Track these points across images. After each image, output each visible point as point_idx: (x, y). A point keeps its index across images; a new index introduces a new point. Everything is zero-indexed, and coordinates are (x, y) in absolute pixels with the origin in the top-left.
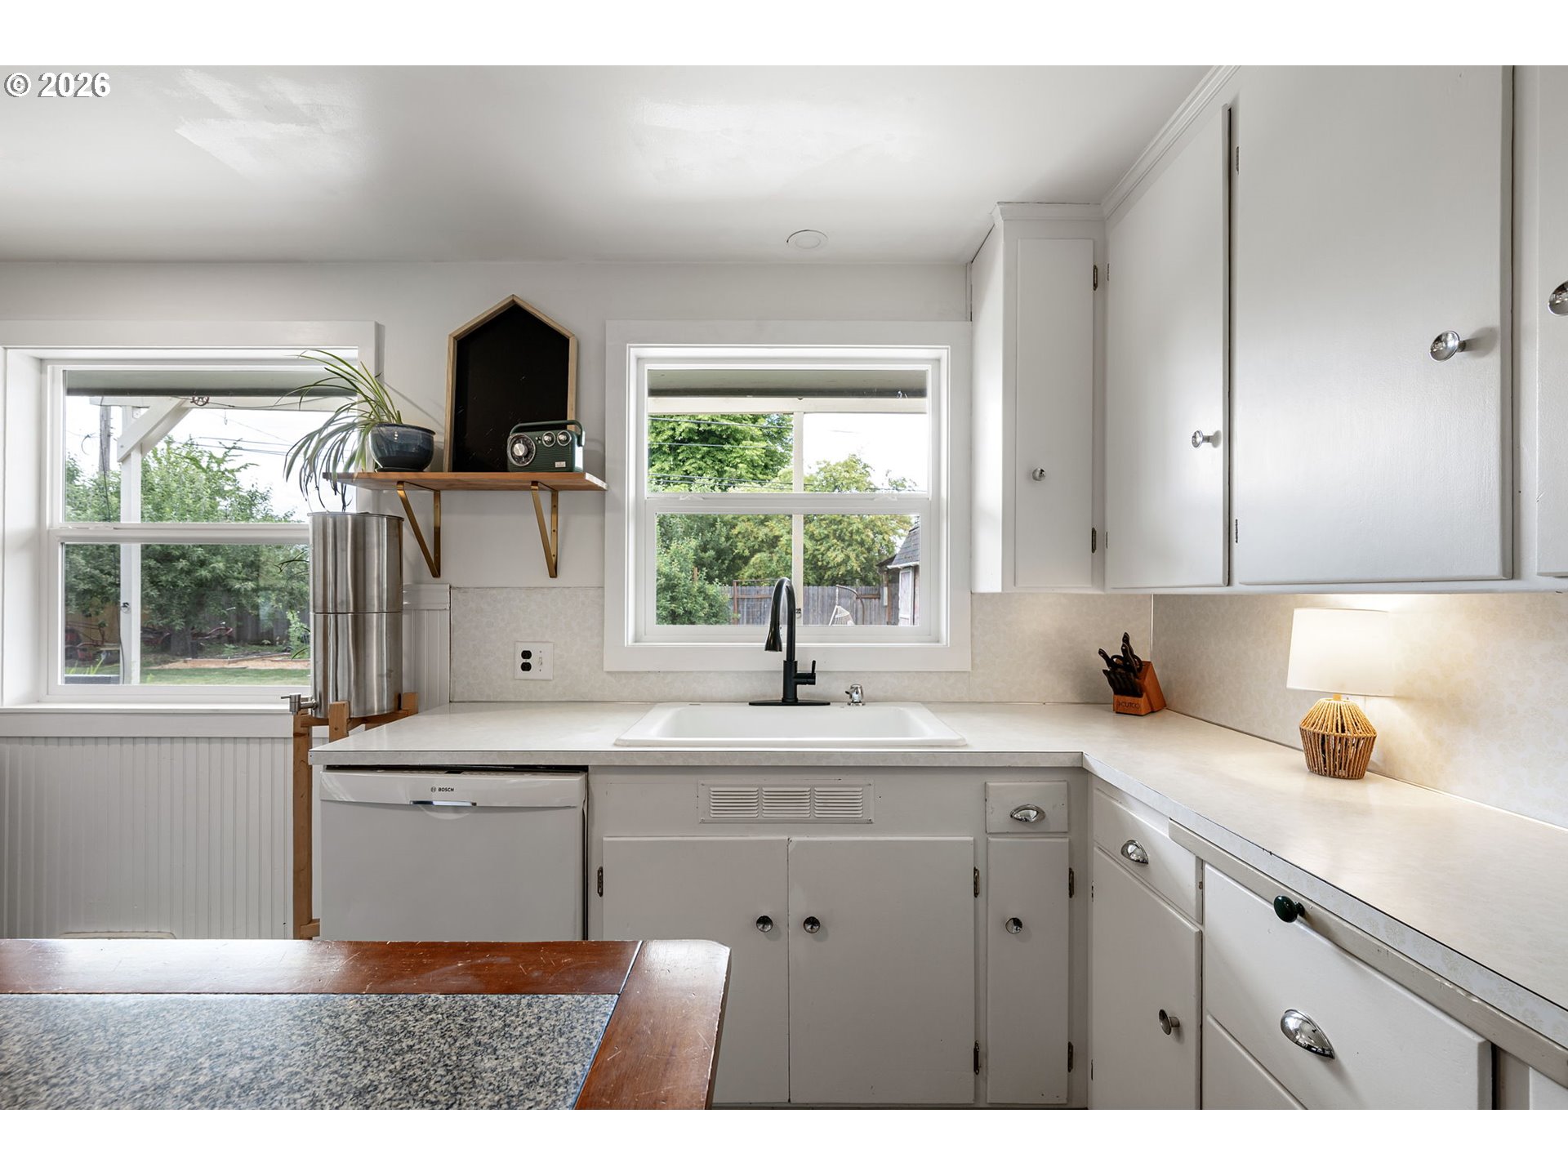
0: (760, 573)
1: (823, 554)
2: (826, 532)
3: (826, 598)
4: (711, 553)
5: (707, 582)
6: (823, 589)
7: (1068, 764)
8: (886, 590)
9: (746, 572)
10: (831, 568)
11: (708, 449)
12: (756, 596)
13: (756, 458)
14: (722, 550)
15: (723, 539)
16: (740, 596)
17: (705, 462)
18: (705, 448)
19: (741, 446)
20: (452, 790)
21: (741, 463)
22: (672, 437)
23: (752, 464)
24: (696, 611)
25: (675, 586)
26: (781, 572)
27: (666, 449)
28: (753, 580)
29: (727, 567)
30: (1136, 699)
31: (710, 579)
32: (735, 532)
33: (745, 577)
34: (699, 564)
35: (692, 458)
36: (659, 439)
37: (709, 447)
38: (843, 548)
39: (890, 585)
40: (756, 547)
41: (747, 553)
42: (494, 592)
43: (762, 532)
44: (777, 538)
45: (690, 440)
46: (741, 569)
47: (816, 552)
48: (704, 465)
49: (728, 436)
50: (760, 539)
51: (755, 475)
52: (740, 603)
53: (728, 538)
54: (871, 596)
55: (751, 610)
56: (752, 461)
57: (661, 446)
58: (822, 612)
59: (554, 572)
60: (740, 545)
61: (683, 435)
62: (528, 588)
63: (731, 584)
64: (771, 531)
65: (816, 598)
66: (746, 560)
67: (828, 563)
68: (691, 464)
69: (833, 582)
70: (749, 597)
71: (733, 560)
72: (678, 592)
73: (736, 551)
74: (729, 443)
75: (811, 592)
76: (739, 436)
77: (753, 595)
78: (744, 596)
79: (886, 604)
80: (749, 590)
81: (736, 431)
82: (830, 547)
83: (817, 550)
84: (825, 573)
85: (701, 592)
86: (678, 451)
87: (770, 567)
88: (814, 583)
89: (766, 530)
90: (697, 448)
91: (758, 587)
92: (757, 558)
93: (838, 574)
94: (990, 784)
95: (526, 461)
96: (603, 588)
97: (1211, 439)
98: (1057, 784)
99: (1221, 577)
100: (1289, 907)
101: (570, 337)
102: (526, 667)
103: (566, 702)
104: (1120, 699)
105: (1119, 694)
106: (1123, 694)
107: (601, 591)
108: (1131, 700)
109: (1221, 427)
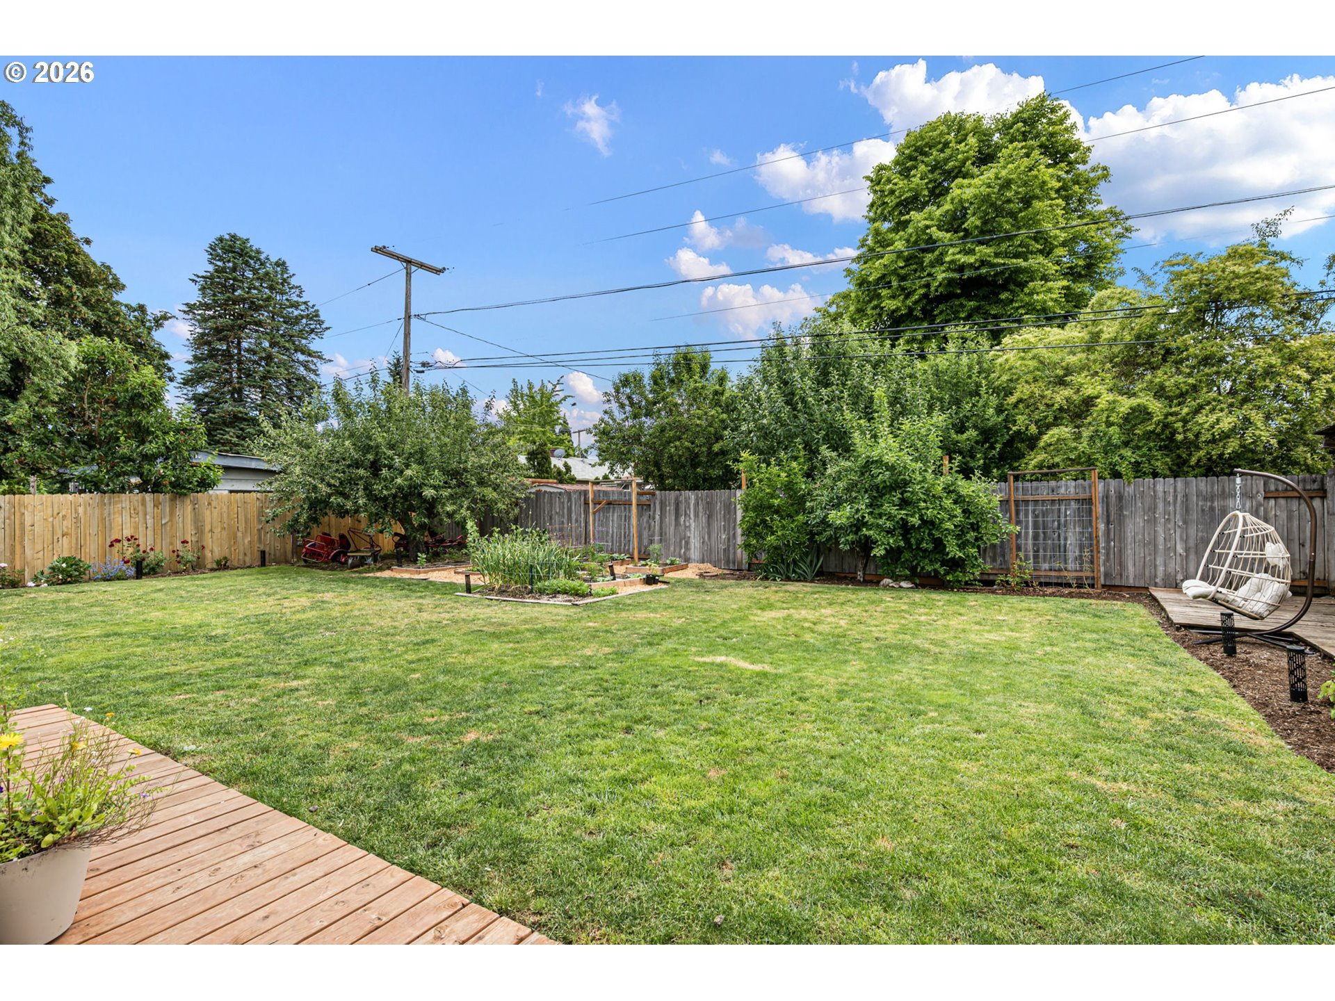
0: (1057, 460)
1: (1185, 421)
2: (1191, 381)
4: (972, 433)
5: (961, 476)
6: (1187, 484)
9: (1034, 459)
10: (1205, 443)
12: (1050, 497)
13: (1051, 304)
14: (990, 429)
15: (991, 411)
16: (1020, 497)
21: (1026, 314)
22: (925, 296)
25: (906, 483)
26: (1097, 456)
27: (918, 313)
28: (1045, 470)
29: (1000, 453)
31: (966, 472)
32: (1012, 400)
33: (1030, 467)
34: (949, 449)
36: (909, 302)
38: (1231, 405)
40: (1050, 419)
41: (1033, 429)
43: (1061, 396)
44: (1089, 402)
46: (1023, 456)
47: (1171, 419)
49: (1007, 281)
50: (1057, 407)
52: (1022, 508)
53: (999, 410)
55: (1040, 519)
57: (911, 310)
58: (1185, 522)
60: (1021, 419)
61: (940, 290)
63: (1003, 478)
64: (1078, 391)
65: (1171, 499)
66: (1032, 442)
67: (1197, 435)
70: (1036, 498)
71: (1009, 444)
72: (912, 493)
73: (1014, 428)
75: (1160, 488)
76: (1023, 278)
77: (1046, 495)
78: (1026, 498)
80: (1037, 488)
81: (1019, 270)
82: (1201, 407)
83: (1171, 414)
84: (1190, 455)
85: (950, 492)
87: (1076, 448)
88: (1168, 473)
89: (1067, 392)
91: (1053, 483)
92: (1053, 436)
93: (1222, 454)
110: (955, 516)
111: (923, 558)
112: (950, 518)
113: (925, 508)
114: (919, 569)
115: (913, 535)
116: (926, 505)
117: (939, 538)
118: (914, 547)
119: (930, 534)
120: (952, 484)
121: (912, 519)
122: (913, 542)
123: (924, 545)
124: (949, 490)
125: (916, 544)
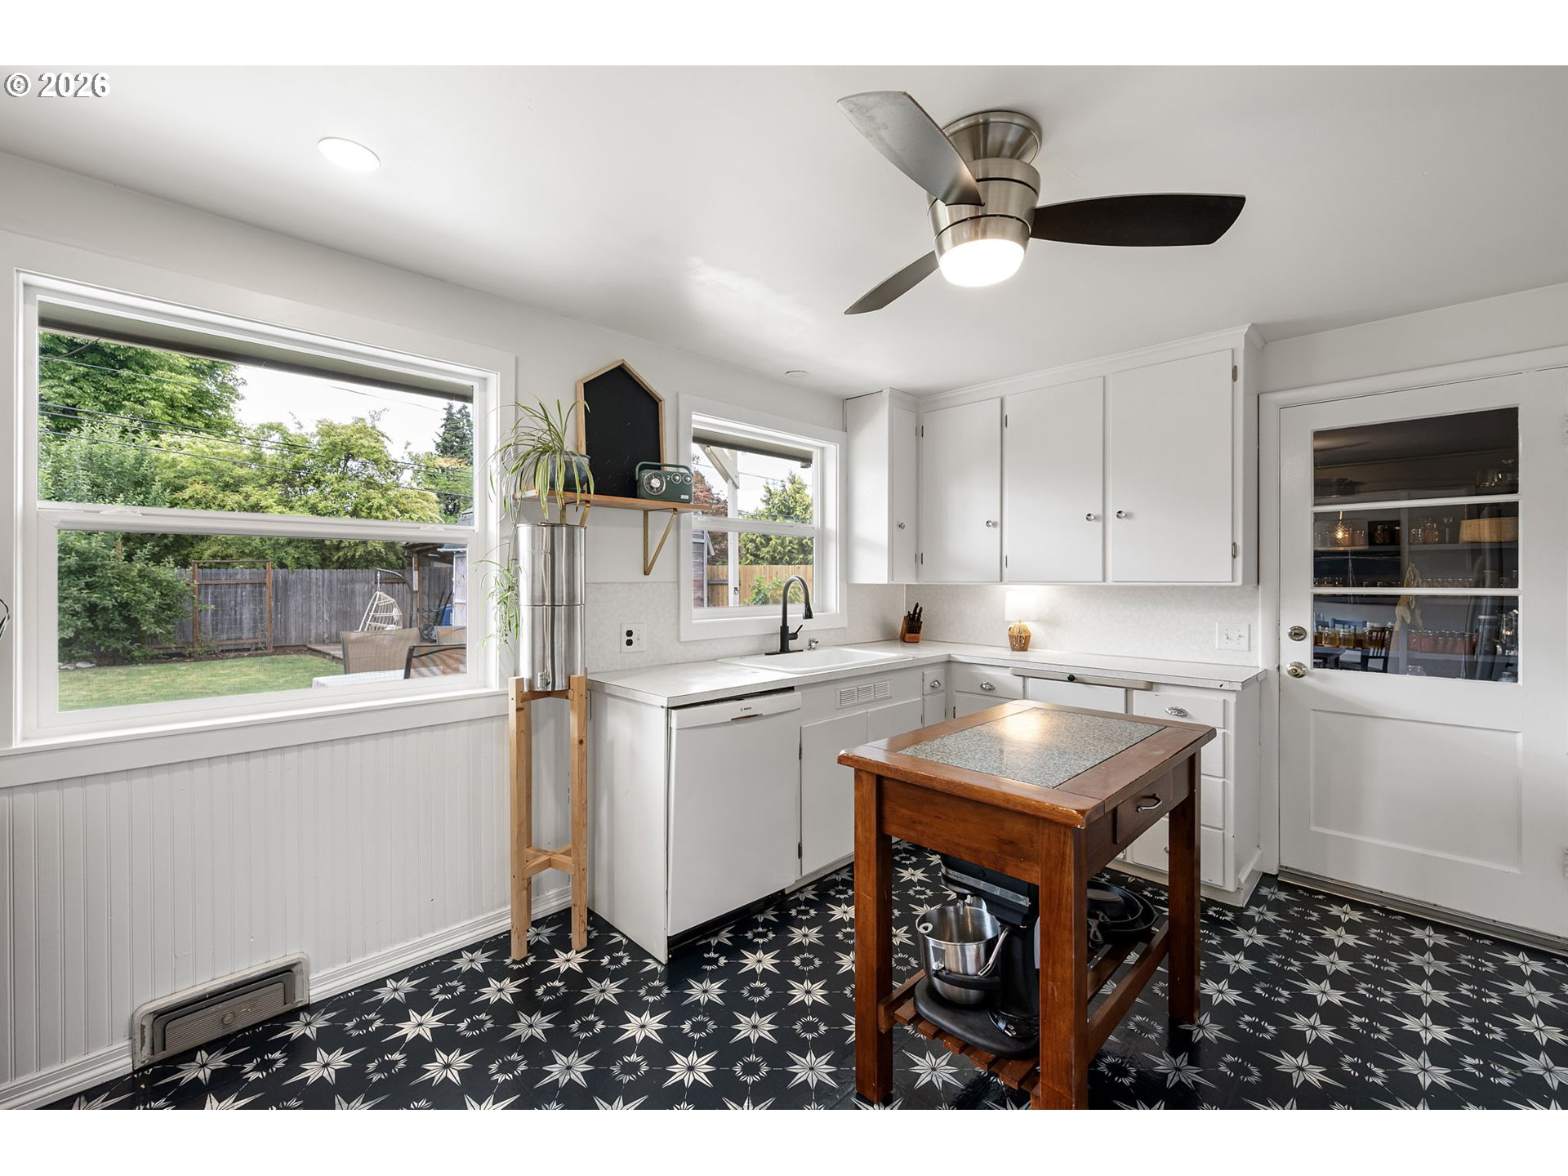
0: (229, 551)
3: (335, 583)
5: (152, 563)
6: (331, 573)
7: (946, 660)
8: (415, 574)
9: (207, 550)
10: (343, 548)
11: (86, 370)
12: (228, 582)
13: (178, 396)
16: (201, 581)
17: (81, 388)
18: (81, 369)
19: (153, 376)
21: (152, 399)
23: (172, 404)
24: (139, 603)
25: (95, 568)
26: (268, 551)
28: (220, 560)
30: (916, 635)
33: (206, 556)
37: (87, 367)
39: (421, 568)
42: (606, 586)
43: (232, 501)
50: (228, 508)
51: (174, 417)
52: (203, 591)
54: (394, 581)
55: (219, 599)
56: (171, 400)
58: (330, 599)
59: (647, 571)
62: (630, 583)
65: (320, 583)
69: (343, 564)
70: (216, 582)
74: (130, 369)
75: (313, 576)
76: (151, 362)
77: (223, 580)
78: (208, 582)
79: (416, 588)
80: (216, 575)
81: (146, 354)
85: (144, 577)
87: (249, 544)
88: (318, 566)
89: (237, 497)
91: (228, 570)
93: (354, 556)
94: (922, 673)
95: (658, 491)
96: (678, 582)
97: (995, 524)
98: (943, 670)
99: (998, 580)
100: (1072, 679)
101: (660, 401)
102: (629, 643)
103: (656, 666)
104: (908, 635)
105: (908, 633)
106: (911, 633)
107: (676, 584)
108: (914, 635)
109: (998, 521)
110: (153, 598)
111: (109, 638)
112: (149, 599)
113: (120, 591)
114: (102, 649)
115: (99, 616)
116: (119, 588)
117: (136, 618)
118: (101, 628)
119: (120, 615)
120: (144, 570)
121: (105, 602)
122: (100, 623)
123: (114, 625)
124: (142, 575)
125: (104, 625)
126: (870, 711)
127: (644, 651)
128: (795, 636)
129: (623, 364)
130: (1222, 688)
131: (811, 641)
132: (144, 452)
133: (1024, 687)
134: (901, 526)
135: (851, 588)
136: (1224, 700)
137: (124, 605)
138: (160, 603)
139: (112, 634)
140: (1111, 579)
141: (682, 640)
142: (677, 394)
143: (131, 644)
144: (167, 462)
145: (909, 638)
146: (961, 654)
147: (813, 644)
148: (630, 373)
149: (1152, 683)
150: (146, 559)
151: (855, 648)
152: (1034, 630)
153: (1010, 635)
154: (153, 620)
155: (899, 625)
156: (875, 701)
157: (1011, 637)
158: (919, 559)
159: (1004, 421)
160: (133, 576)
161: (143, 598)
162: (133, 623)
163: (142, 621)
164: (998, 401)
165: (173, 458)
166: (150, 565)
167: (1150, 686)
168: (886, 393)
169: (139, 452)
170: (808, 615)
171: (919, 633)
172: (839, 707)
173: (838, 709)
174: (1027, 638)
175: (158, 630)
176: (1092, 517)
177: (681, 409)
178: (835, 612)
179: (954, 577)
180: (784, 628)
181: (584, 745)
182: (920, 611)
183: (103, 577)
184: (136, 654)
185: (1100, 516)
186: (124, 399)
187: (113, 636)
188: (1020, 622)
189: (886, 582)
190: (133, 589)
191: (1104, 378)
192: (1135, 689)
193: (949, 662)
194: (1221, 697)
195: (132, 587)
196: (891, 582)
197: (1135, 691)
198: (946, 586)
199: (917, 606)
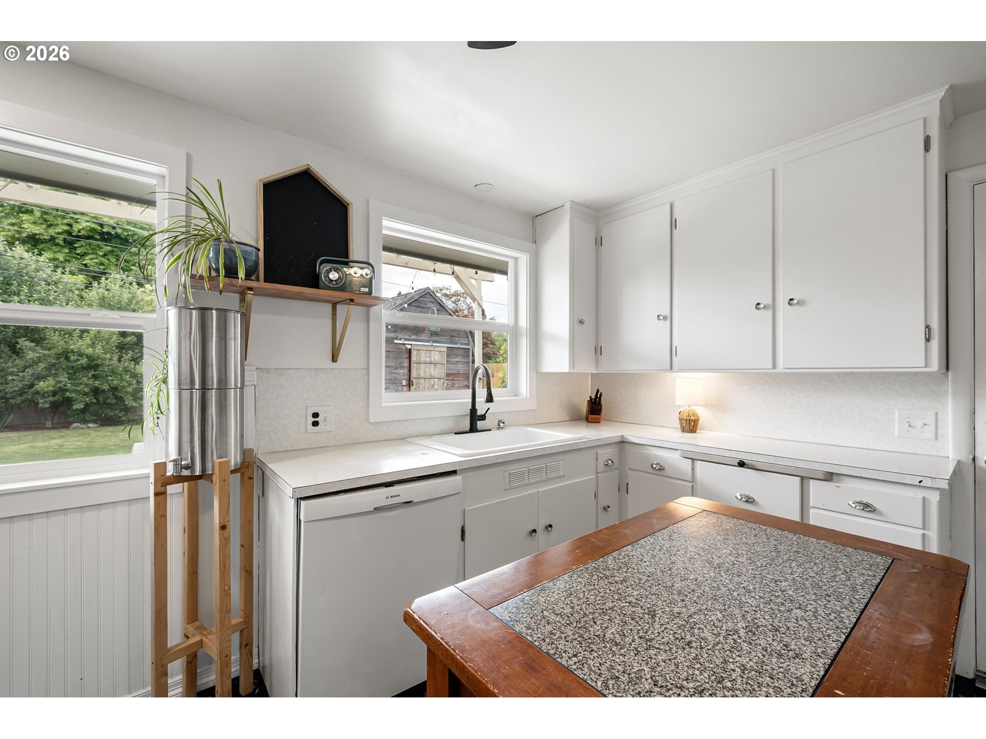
7: (619, 441)
11: (111, 248)
17: (108, 259)
18: (109, 248)
20: (399, 495)
24: (124, 387)
30: (598, 416)
35: (92, 254)
37: (112, 247)
42: (291, 372)
45: (88, 238)
48: (107, 262)
59: (334, 359)
62: (316, 369)
68: (91, 259)
74: (135, 247)
86: (76, 245)
90: (98, 246)
94: (599, 452)
95: (337, 284)
96: (368, 369)
97: (665, 318)
98: (617, 449)
99: (668, 367)
100: (742, 464)
101: (349, 204)
102: (315, 424)
103: (343, 445)
104: (590, 416)
105: (590, 414)
106: (593, 414)
107: (365, 372)
108: (595, 416)
109: (668, 314)
110: (132, 384)
111: (107, 408)
112: (130, 385)
113: (112, 380)
114: (103, 415)
115: (101, 396)
116: (112, 378)
117: (121, 396)
118: (101, 402)
119: (113, 394)
120: (129, 367)
121: (103, 386)
122: (101, 399)
123: (109, 401)
124: (126, 370)
125: (104, 400)
126: (541, 490)
127: (332, 431)
128: (483, 417)
129: (308, 169)
130: (921, 484)
131: (499, 422)
132: (134, 296)
133: (693, 469)
134: (581, 322)
135: (539, 375)
136: (924, 498)
137: (116, 389)
138: (136, 387)
139: (109, 406)
140: (782, 367)
141: (371, 420)
142: (368, 201)
143: (120, 412)
144: (148, 301)
145: (592, 418)
146: (633, 434)
147: (502, 425)
148: (315, 177)
149: (832, 473)
150: (130, 360)
151: (541, 428)
152: (703, 414)
153: (680, 418)
154: (131, 398)
155: (584, 408)
156: (548, 480)
157: (681, 419)
158: (598, 351)
159: (673, 224)
160: (120, 371)
161: (125, 384)
162: (120, 400)
163: (125, 399)
164: (668, 206)
165: (151, 299)
166: (131, 364)
167: (829, 477)
168: (568, 206)
169: (131, 295)
170: (490, 399)
171: (600, 414)
172: (508, 487)
173: (507, 490)
174: (696, 421)
175: (135, 404)
176: (762, 306)
177: (371, 214)
178: (525, 397)
179: (629, 367)
180: (473, 410)
181: (227, 530)
182: (601, 396)
183: (102, 371)
184: (123, 418)
185: (769, 305)
186: (132, 265)
187: (110, 407)
188: (689, 406)
189: (568, 371)
190: (121, 379)
191: (773, 170)
192: (811, 478)
193: (622, 443)
194: (920, 494)
195: (120, 377)
196: (572, 371)
197: (811, 481)
198: (624, 374)
199: (598, 391)
